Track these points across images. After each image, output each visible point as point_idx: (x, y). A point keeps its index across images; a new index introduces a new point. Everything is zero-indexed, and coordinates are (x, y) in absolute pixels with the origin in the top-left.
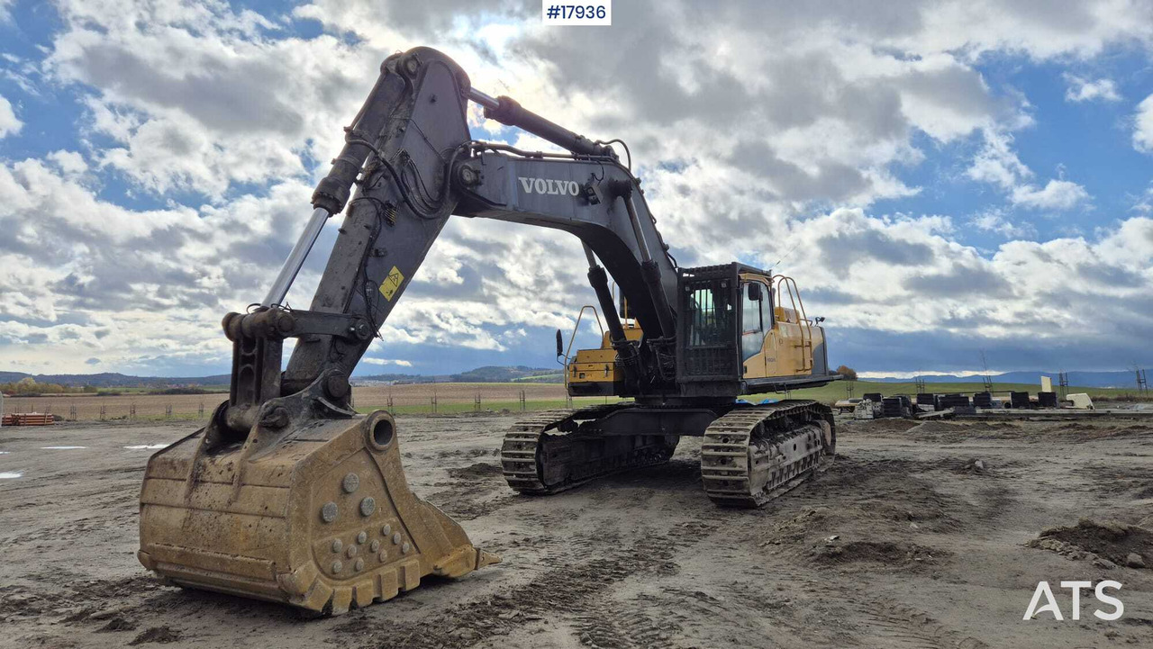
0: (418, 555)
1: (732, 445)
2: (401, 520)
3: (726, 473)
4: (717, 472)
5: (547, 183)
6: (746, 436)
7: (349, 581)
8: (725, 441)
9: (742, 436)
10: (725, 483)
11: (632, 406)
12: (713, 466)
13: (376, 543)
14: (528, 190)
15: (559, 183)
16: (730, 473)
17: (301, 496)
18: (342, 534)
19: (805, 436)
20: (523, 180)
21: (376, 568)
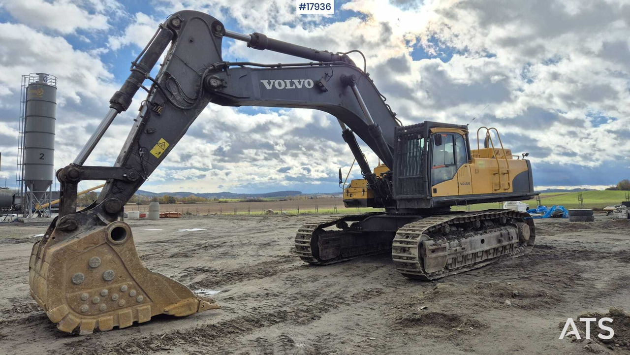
0: (152, 303)
1: (410, 240)
2: (136, 283)
3: (406, 258)
4: (400, 257)
5: (285, 83)
6: (419, 235)
7: (94, 316)
8: (407, 237)
9: (417, 234)
10: (406, 265)
11: (384, 213)
12: (398, 253)
13: (116, 296)
14: (269, 87)
15: (296, 81)
16: (408, 258)
17: (56, 269)
18: (89, 291)
19: (498, 233)
20: (265, 82)
21: (117, 309)
